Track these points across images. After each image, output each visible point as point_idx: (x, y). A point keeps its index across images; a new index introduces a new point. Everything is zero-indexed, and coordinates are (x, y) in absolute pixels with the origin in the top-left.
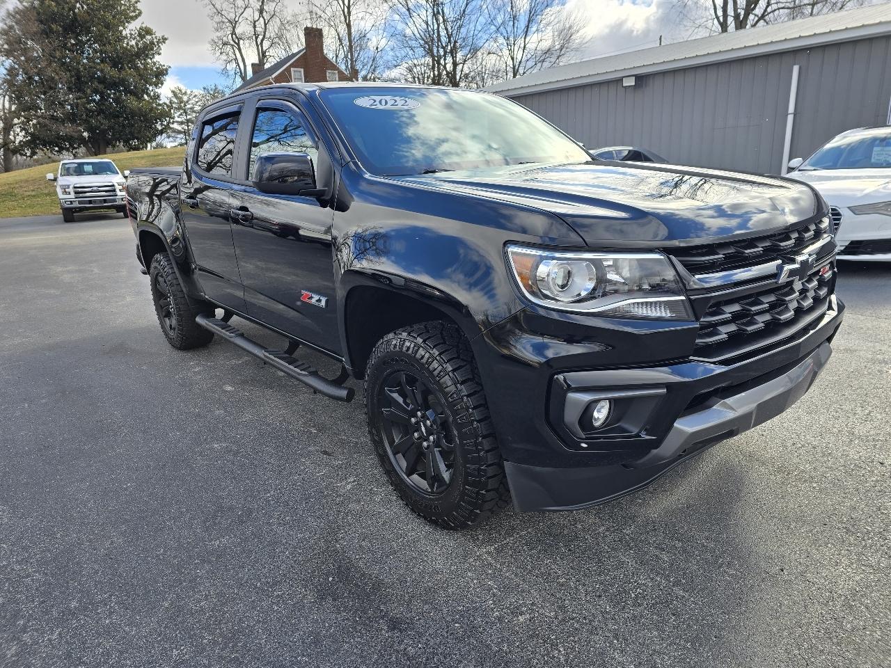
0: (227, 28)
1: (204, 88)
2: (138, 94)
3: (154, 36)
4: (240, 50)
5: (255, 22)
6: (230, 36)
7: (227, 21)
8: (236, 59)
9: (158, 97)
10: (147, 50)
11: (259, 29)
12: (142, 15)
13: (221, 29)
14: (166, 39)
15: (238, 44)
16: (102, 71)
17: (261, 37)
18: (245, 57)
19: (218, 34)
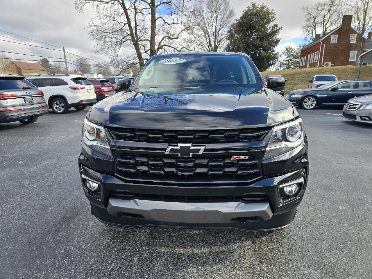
0: (312, 20)
1: (299, 46)
2: (266, 50)
3: (277, 27)
4: (315, 29)
5: (325, 16)
6: (312, 23)
7: (312, 17)
8: (312, 33)
9: (274, 51)
10: (274, 33)
11: (326, 19)
12: (276, 20)
13: (309, 21)
14: (282, 28)
15: (315, 26)
16: (256, 43)
17: (326, 22)
18: (316, 31)
19: (307, 23)
